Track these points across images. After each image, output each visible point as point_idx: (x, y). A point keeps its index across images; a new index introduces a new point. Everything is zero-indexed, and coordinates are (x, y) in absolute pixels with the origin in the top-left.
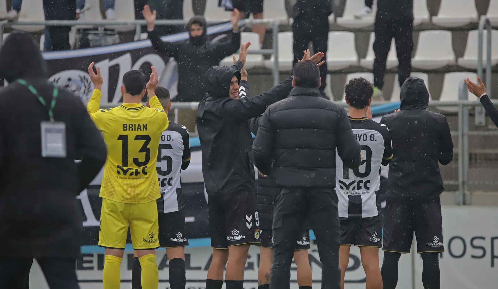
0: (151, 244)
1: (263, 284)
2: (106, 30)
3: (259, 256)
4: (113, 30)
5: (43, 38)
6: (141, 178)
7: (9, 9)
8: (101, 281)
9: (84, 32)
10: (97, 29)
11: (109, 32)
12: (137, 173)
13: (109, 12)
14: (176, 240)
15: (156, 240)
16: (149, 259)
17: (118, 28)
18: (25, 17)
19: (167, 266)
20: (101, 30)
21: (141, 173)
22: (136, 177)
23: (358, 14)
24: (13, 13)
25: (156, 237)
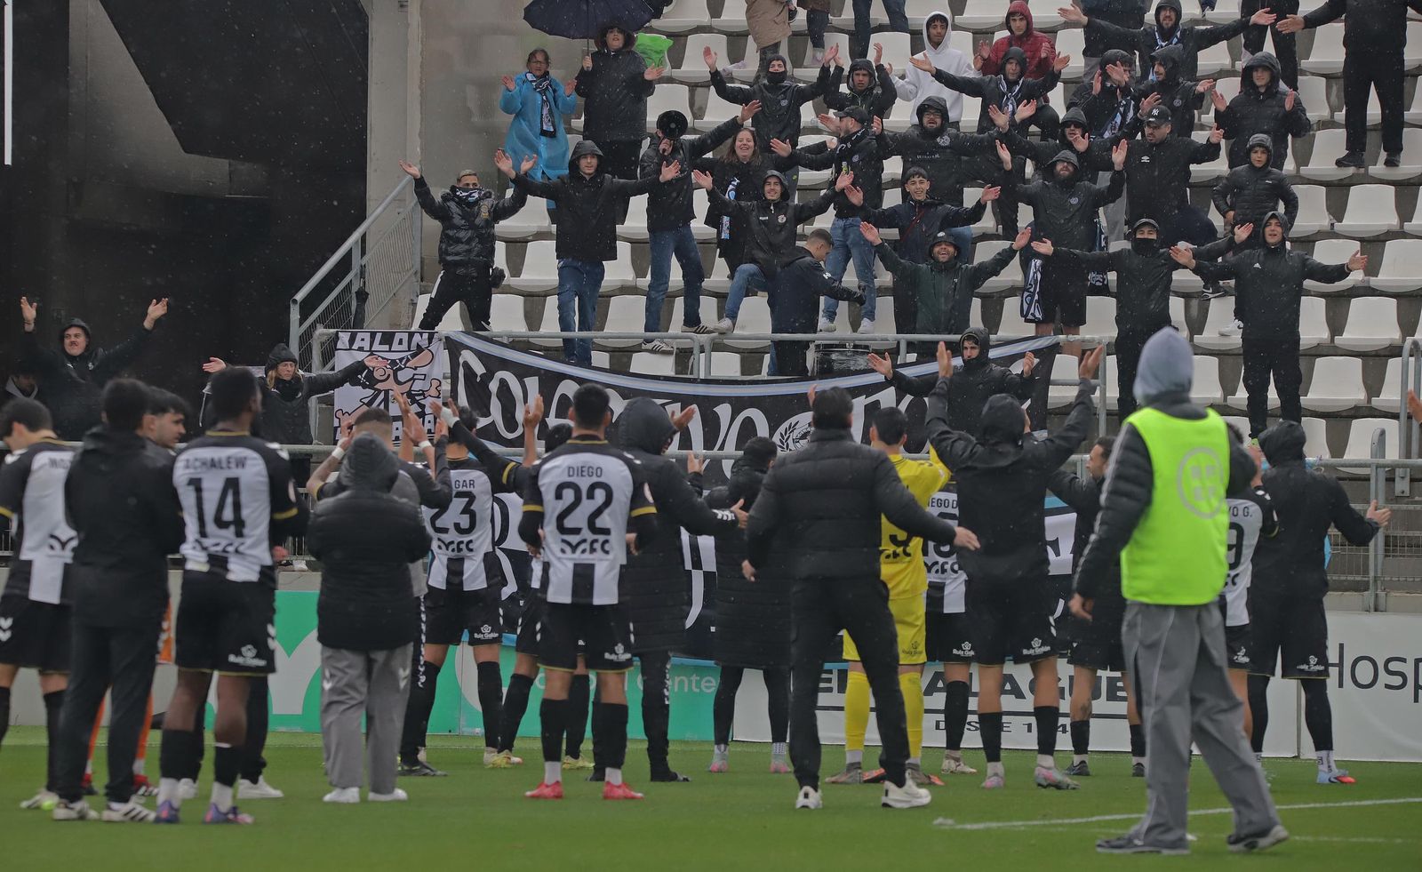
0: (915, 658)
1: (1077, 719)
2: (855, 346)
3: (1071, 678)
4: (867, 347)
5: (767, 358)
6: (902, 562)
7: (720, 317)
8: (841, 709)
9: (826, 349)
10: (844, 346)
11: (861, 349)
12: (896, 555)
13: (865, 322)
14: (961, 653)
15: (921, 653)
16: (910, 680)
17: (873, 345)
18: (743, 328)
19: (940, 690)
20: (849, 346)
21: (902, 554)
22: (895, 560)
23: (1225, 330)
24: (727, 323)
25: (922, 647)
